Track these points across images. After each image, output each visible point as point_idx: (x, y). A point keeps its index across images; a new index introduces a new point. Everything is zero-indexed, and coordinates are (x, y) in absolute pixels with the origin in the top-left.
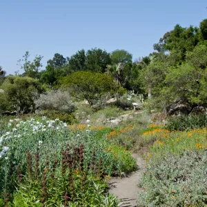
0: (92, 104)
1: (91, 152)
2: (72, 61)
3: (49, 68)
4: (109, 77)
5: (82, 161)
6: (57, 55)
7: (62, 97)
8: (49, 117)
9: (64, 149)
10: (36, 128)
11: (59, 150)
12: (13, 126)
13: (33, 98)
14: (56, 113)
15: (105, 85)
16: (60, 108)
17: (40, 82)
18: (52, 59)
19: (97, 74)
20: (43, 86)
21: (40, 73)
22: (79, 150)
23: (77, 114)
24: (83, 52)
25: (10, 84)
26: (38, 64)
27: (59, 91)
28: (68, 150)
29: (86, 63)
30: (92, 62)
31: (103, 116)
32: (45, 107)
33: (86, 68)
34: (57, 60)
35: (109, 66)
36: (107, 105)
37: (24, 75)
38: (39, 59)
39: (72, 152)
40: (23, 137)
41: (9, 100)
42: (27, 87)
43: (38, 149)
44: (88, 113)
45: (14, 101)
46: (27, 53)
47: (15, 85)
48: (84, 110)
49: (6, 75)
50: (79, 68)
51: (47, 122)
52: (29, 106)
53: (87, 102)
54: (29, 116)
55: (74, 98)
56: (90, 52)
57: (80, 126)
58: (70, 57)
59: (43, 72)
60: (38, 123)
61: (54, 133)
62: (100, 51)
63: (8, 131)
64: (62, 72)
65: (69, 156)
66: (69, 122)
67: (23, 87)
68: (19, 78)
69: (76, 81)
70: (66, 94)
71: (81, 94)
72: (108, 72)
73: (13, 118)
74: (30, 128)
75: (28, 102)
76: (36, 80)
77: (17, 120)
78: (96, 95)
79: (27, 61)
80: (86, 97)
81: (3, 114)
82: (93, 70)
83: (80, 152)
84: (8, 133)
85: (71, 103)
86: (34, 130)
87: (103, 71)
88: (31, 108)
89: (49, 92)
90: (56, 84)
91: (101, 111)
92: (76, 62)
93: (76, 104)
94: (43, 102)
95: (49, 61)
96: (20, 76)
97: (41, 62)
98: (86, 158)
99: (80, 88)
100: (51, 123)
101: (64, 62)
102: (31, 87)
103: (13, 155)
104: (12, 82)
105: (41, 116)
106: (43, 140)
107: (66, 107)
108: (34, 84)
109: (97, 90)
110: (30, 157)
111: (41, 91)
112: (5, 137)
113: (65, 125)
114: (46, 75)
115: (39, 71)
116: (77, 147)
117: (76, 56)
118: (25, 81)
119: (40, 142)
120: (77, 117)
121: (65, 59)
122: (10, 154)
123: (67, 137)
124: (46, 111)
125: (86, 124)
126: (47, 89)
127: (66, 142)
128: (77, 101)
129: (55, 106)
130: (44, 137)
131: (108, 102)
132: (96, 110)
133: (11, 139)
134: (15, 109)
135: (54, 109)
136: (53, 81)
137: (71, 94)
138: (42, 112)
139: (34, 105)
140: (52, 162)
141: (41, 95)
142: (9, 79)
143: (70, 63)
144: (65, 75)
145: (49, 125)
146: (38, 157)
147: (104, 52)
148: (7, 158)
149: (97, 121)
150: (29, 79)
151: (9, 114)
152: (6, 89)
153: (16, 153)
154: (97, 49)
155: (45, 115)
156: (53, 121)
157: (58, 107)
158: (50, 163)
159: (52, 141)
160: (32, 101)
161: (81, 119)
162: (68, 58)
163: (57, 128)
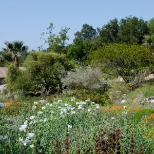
0: (128, 82)
1: (129, 138)
2: (103, 33)
3: (77, 41)
4: (147, 50)
5: (119, 148)
6: (85, 26)
7: (93, 74)
8: (78, 97)
9: (97, 134)
10: (65, 110)
11: (92, 136)
12: (38, 108)
13: (60, 76)
14: (87, 93)
15: (142, 58)
16: (91, 87)
17: (67, 57)
18: (80, 31)
19: (132, 47)
20: (71, 62)
21: (67, 47)
22: (114, 135)
23: (110, 93)
24: (116, 22)
25: (33, 61)
26: (64, 37)
27: (89, 67)
28: (102, 136)
29: (119, 34)
30: (127, 33)
31: (141, 96)
32: (73, 86)
33: (120, 40)
34: (86, 32)
35: (147, 37)
36: (145, 82)
37: (49, 50)
38: (65, 31)
39: (106, 138)
40: (49, 121)
41: (33, 79)
42: (53, 64)
43: (67, 135)
44: (123, 92)
45: (39, 80)
46: (52, 24)
47: (38, 62)
48: (119, 89)
49: (28, 51)
50: (111, 41)
51: (77, 103)
52: (55, 85)
53: (121, 79)
54: (55, 97)
55: (107, 75)
56: (123, 21)
57: (114, 108)
58: (101, 28)
59: (70, 46)
60: (66, 105)
61: (85, 116)
62: (135, 19)
63: (32, 114)
64: (92, 45)
65: (103, 142)
66: (101, 103)
67: (48, 63)
68: (43, 53)
69: (109, 55)
70: (98, 71)
71: (115, 70)
72: (146, 43)
73: (37, 100)
74: (57, 111)
75: (54, 81)
76: (63, 56)
77: (42, 101)
78: (132, 71)
79: (52, 34)
80: (121, 74)
81: (26, 95)
82: (128, 41)
83: (116, 138)
84: (32, 117)
85: (103, 80)
86: (62, 113)
87: (140, 43)
88: (58, 88)
89: (78, 68)
90: (86, 59)
91: (138, 89)
92: (108, 33)
93: (109, 82)
94: (72, 80)
95: (77, 34)
96: (44, 51)
97: (67, 35)
98: (123, 145)
99: (114, 63)
100: (81, 104)
101: (94, 34)
102: (57, 64)
103: (39, 142)
104: (36, 59)
105: (69, 96)
106: (72, 124)
107: (98, 86)
108: (61, 60)
109: (133, 65)
110: (58, 145)
111: (68, 68)
112: (29, 121)
113: (98, 106)
114: (74, 50)
115: (66, 45)
116: (111, 132)
117: (108, 26)
118: (51, 56)
119: (69, 126)
120: (111, 97)
121: (95, 30)
122: (35, 141)
123: (100, 120)
124: (75, 91)
125: (122, 105)
126: (76, 66)
127: (100, 126)
128: (110, 78)
129: (85, 85)
130: (73, 121)
131: (147, 78)
132: (133, 88)
133: (36, 123)
134: (40, 89)
135: (84, 88)
136: (82, 56)
137: (104, 71)
138: (70, 92)
139: (61, 84)
140: (84, 150)
141: (69, 73)
142: (33, 55)
143: (100, 34)
144: (96, 49)
145: (80, 107)
146: (67, 144)
147: (141, 20)
148: (32, 146)
149: (135, 101)
150: (54, 55)
151: (32, 95)
152: (29, 67)
153: (42, 140)
154: (132, 17)
155: (74, 95)
156: (84, 103)
157: (88, 85)
158: (82, 151)
159: (83, 126)
160: (58, 79)
161: (115, 99)
162: (98, 29)
163: (89, 110)
